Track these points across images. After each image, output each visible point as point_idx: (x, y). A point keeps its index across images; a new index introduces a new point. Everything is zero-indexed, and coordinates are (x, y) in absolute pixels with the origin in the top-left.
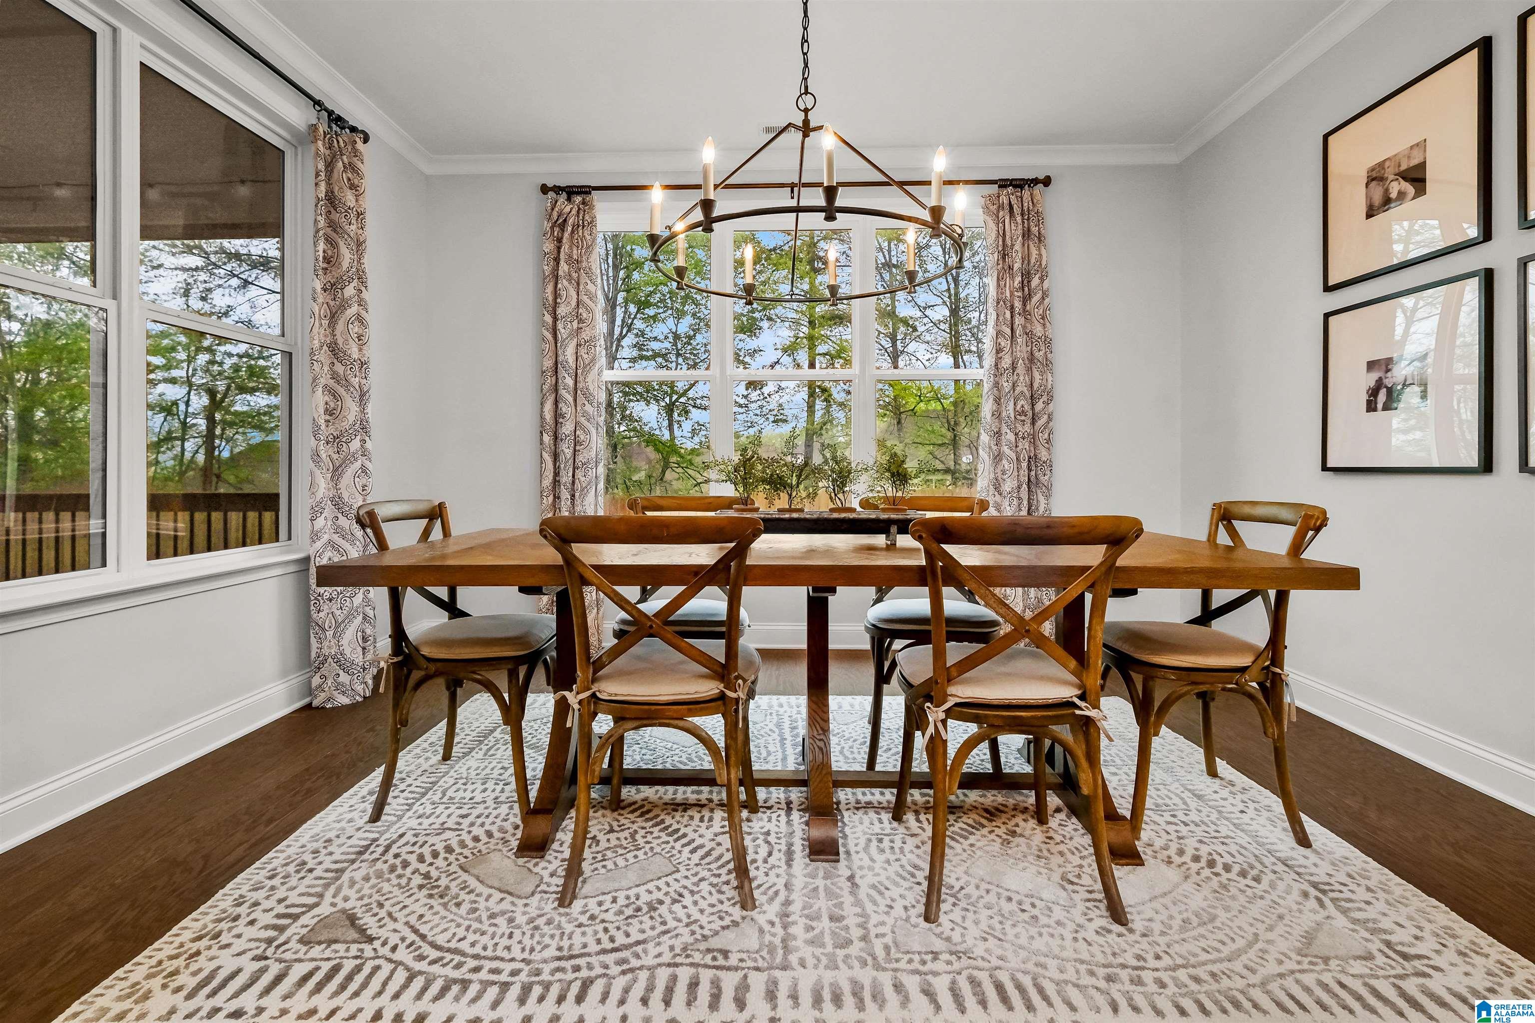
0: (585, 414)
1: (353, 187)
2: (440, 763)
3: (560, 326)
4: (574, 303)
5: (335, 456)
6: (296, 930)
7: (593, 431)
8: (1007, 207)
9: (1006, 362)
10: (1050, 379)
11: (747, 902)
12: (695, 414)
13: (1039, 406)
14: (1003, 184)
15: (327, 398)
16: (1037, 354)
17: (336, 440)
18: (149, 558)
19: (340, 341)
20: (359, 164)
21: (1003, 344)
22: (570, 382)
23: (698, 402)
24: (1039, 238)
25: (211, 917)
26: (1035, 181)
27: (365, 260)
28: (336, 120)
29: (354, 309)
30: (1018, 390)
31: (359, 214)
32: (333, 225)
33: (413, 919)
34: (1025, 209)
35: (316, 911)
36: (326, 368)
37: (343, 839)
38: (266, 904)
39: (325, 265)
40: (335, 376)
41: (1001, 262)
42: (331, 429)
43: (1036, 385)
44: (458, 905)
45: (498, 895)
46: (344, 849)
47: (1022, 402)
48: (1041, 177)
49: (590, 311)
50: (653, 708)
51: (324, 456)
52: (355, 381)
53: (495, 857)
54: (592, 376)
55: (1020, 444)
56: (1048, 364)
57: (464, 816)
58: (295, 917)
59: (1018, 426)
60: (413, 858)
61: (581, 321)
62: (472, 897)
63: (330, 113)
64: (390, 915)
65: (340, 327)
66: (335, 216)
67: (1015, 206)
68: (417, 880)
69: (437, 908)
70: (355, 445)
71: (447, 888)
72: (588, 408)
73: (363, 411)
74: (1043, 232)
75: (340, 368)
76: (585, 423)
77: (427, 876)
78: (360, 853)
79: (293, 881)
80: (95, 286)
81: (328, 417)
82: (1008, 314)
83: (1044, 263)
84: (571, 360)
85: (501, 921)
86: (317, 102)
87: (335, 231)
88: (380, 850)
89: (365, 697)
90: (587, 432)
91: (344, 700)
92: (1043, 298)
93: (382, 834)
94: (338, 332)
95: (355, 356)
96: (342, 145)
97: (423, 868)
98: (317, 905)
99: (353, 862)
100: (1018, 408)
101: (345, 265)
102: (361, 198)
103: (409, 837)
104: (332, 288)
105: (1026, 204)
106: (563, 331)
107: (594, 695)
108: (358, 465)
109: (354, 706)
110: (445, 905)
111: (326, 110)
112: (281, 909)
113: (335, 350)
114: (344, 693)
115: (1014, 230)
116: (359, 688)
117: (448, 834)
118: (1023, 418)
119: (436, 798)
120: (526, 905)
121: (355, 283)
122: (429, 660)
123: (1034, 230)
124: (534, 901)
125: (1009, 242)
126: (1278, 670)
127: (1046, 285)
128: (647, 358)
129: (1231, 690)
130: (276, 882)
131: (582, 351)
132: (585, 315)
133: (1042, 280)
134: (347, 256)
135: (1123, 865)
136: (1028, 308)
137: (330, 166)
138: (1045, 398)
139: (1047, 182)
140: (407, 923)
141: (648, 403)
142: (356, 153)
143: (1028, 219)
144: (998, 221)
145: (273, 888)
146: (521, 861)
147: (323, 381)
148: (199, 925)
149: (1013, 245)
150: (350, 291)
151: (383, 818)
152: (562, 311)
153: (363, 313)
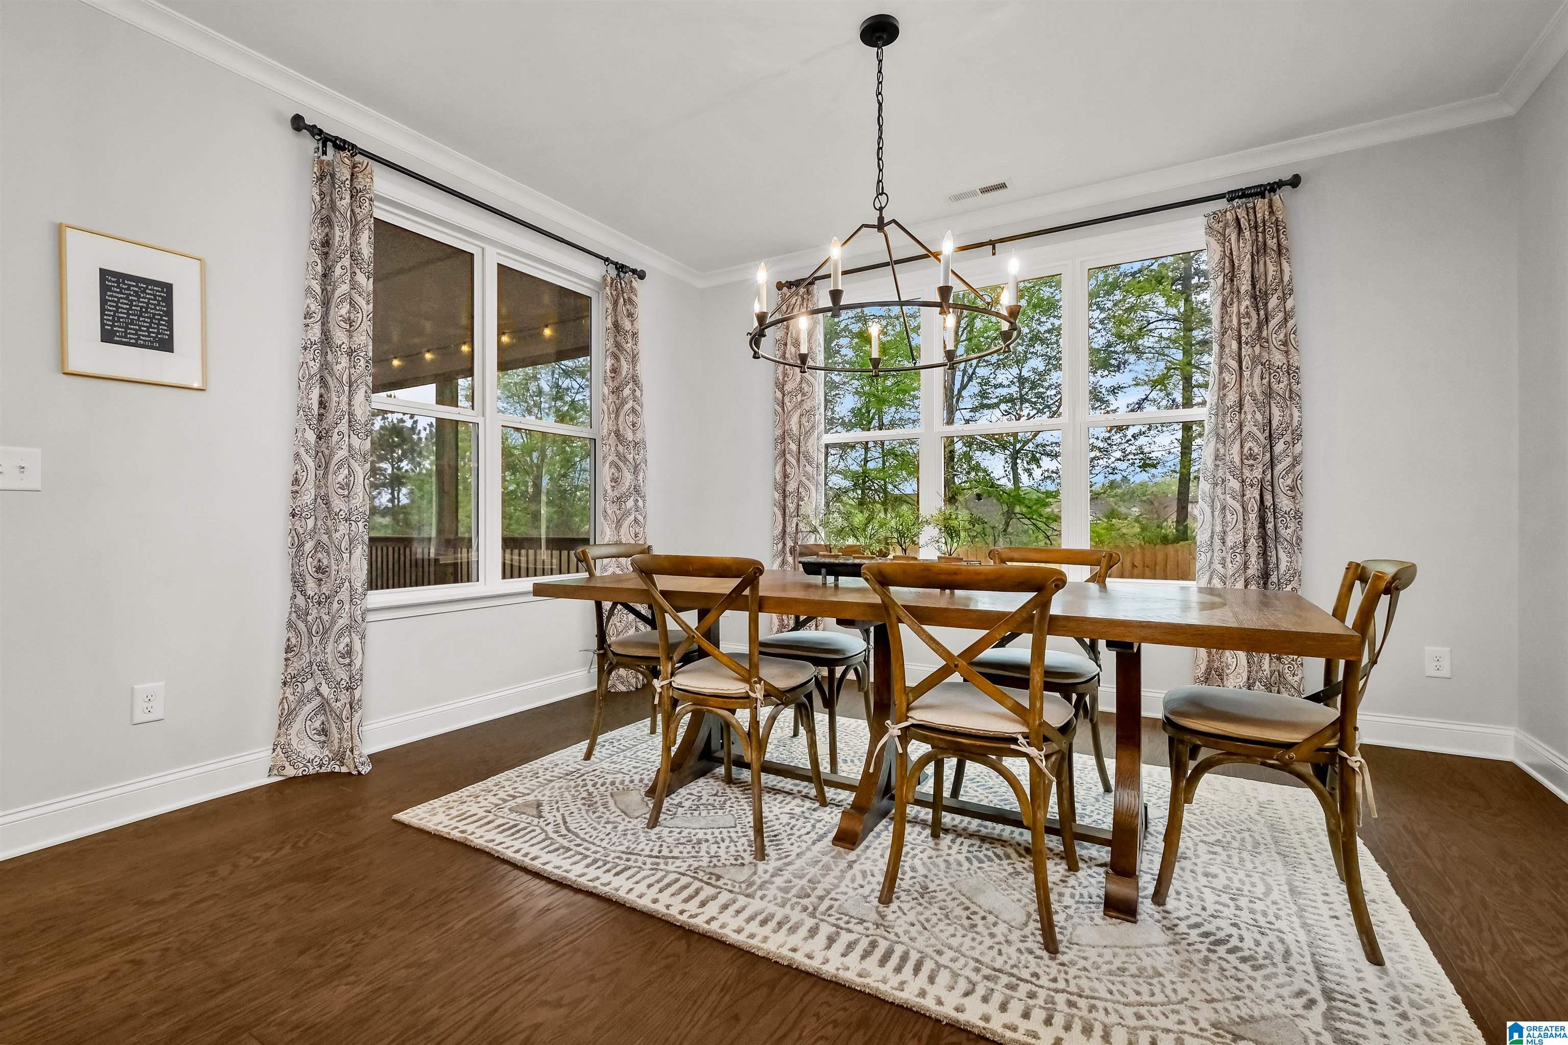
0: (806, 474)
1: (630, 315)
2: (648, 735)
3: (787, 400)
4: (798, 380)
5: (618, 512)
6: (512, 803)
7: (813, 489)
8: (1233, 224)
9: (1232, 398)
10: (1296, 413)
11: (761, 854)
12: (1046, 462)
13: (1279, 447)
14: (1232, 196)
15: (613, 470)
16: (1275, 386)
17: (619, 500)
18: (504, 577)
19: (621, 429)
20: (634, 298)
21: (1227, 379)
22: (793, 447)
23: (1048, 448)
24: (1280, 253)
25: (481, 788)
26: (1280, 184)
27: (637, 368)
28: (621, 268)
29: (630, 404)
30: (1246, 430)
31: (634, 334)
32: (618, 345)
33: (567, 814)
34: (1259, 221)
35: (527, 797)
36: (613, 449)
37: (564, 766)
38: (507, 788)
39: (613, 375)
40: (618, 454)
41: (1228, 286)
42: (616, 493)
43: (1275, 424)
44: (594, 812)
45: (619, 812)
46: (561, 771)
47: (1250, 444)
48: (1287, 176)
49: (810, 385)
50: (701, 697)
51: (609, 512)
52: (630, 457)
53: (634, 793)
54: (813, 439)
55: (1247, 492)
56: (1293, 396)
57: (634, 767)
58: (514, 797)
59: (1247, 473)
60: (590, 783)
61: (804, 394)
62: (605, 810)
63: (616, 264)
64: (558, 808)
65: (621, 418)
66: (619, 338)
67: (1242, 220)
68: (585, 795)
69: (583, 811)
70: (630, 503)
71: (596, 802)
72: (808, 468)
73: (636, 479)
74: (1284, 242)
75: (620, 448)
76: (806, 482)
77: (590, 794)
78: (567, 775)
79: (526, 781)
80: (473, 409)
81: (613, 484)
82: (1235, 345)
83: (1286, 279)
84: (795, 429)
85: (609, 826)
86: (606, 260)
87: (618, 349)
88: (578, 775)
89: (637, 688)
90: (807, 489)
91: (623, 688)
92: (1286, 320)
93: (585, 767)
94: (620, 422)
95: (630, 439)
96: (623, 285)
97: (591, 789)
98: (528, 794)
99: (560, 778)
100: (1246, 450)
101: (624, 373)
102: (635, 322)
103: (597, 773)
104: (617, 391)
105: (1259, 215)
106: (789, 404)
107: (671, 683)
108: (632, 518)
109: (628, 693)
110: (587, 811)
111: (612, 262)
112: (512, 792)
113: (618, 434)
114: (622, 683)
115: (1244, 250)
116: (633, 681)
117: (620, 775)
118: (1251, 462)
119: (629, 754)
120: (629, 822)
121: (630, 385)
122: (614, 654)
123: (1272, 243)
124: (635, 822)
125: (1236, 262)
126: (1345, 755)
127: (1289, 304)
128: (989, 407)
129: (1272, 766)
130: (518, 779)
131: (804, 420)
132: (806, 389)
133: (1283, 299)
134: (625, 366)
135: (1112, 917)
136: (1264, 334)
137: (615, 303)
138: (1288, 437)
139: (1295, 181)
140: (563, 815)
141: (993, 452)
142: (633, 290)
143: (1264, 232)
144: (1223, 239)
145: (516, 782)
146: (646, 799)
147: (610, 459)
148: (473, 790)
149: (1240, 265)
150: (627, 392)
151: (593, 758)
152: (788, 387)
153: (637, 407)
